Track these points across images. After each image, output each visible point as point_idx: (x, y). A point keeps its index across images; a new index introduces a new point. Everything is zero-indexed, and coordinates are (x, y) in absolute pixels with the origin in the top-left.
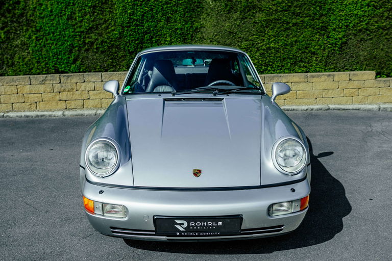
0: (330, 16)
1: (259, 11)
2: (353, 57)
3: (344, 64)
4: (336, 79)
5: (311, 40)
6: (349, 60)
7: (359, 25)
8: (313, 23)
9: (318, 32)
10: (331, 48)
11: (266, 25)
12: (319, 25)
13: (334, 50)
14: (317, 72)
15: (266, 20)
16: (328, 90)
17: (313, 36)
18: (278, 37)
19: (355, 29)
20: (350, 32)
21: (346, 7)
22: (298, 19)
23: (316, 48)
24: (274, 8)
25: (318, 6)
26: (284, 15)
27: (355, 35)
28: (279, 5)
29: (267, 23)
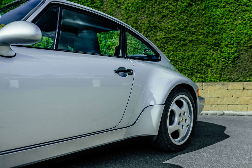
0: (222, 34)
1: (160, 30)
2: (246, 70)
3: (238, 76)
4: (230, 87)
5: (205, 54)
6: (242, 73)
7: (249, 42)
8: (207, 40)
9: (212, 48)
10: (224, 61)
11: (165, 41)
12: (212, 42)
13: (227, 63)
14: (212, 82)
15: (165, 38)
16: (223, 97)
17: (207, 51)
18: (176, 52)
19: (246, 45)
20: (242, 48)
21: (236, 27)
22: (194, 37)
23: (211, 61)
24: (173, 28)
25: (211, 26)
26: (181, 34)
27: (247, 51)
28: (176, 25)
29: (166, 40)
